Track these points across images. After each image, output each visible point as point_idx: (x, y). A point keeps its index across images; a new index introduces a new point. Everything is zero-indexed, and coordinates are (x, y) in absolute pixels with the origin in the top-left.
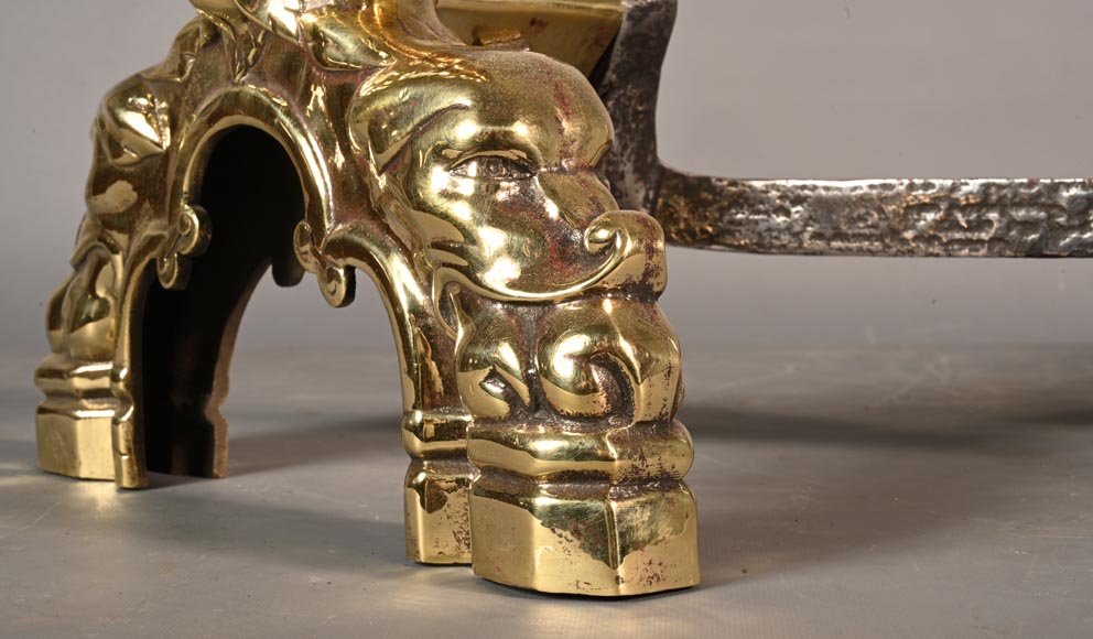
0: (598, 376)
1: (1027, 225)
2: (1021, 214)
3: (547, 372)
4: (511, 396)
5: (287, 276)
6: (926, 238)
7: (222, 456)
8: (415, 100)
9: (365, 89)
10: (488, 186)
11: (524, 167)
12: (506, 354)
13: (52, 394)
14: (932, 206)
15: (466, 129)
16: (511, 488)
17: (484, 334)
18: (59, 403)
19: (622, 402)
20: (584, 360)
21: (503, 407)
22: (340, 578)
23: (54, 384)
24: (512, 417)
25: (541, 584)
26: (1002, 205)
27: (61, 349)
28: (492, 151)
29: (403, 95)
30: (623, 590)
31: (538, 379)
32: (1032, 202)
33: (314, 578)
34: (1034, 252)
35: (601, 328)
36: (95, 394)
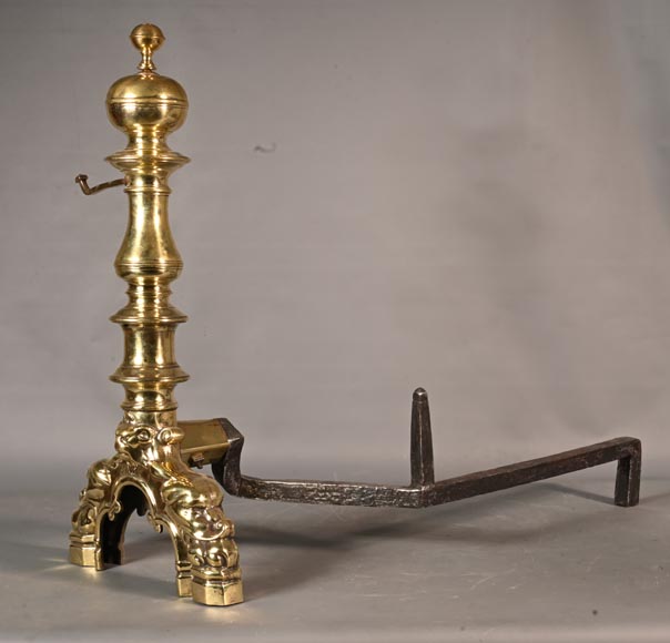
0: (219, 557)
1: (337, 497)
2: (335, 494)
3: (208, 556)
4: (200, 561)
5: (141, 514)
6: (312, 498)
7: (123, 558)
8: (177, 492)
9: (166, 484)
10: (194, 514)
11: (202, 509)
12: (199, 551)
13: (74, 542)
14: (312, 490)
15: (189, 499)
16: (200, 581)
17: (194, 546)
18: (77, 545)
19: (225, 563)
20: (216, 555)
21: (198, 564)
22: (163, 601)
23: (75, 539)
24: (201, 566)
25: (208, 603)
26: (330, 492)
27: (77, 529)
28: (195, 506)
29: (174, 490)
30: (226, 604)
31: (206, 558)
32: (337, 491)
33: (156, 601)
34: (339, 503)
35: (220, 547)
36: (89, 543)
